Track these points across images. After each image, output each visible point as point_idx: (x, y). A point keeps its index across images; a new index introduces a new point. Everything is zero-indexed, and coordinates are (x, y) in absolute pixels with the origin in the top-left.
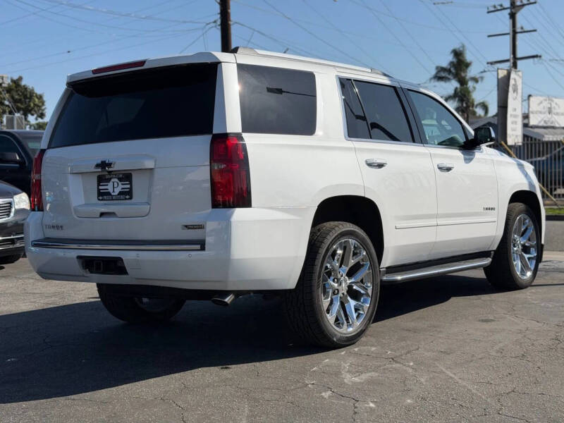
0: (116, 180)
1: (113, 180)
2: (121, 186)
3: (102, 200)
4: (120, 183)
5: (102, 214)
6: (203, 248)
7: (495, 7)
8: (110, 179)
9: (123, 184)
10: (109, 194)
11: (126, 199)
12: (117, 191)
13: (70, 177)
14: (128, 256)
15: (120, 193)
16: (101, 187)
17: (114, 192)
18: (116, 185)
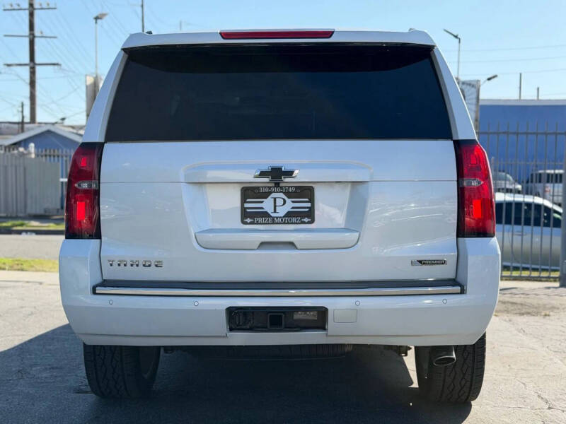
0: (282, 195)
1: (274, 195)
2: (290, 204)
3: (251, 223)
4: (288, 201)
5: (264, 245)
6: (463, 292)
7: (12, 5)
9: (295, 202)
10: (266, 214)
11: (304, 223)
12: (282, 211)
13: (184, 187)
14: (337, 305)
15: (289, 214)
16: (246, 205)
17: (275, 212)
18: (280, 202)
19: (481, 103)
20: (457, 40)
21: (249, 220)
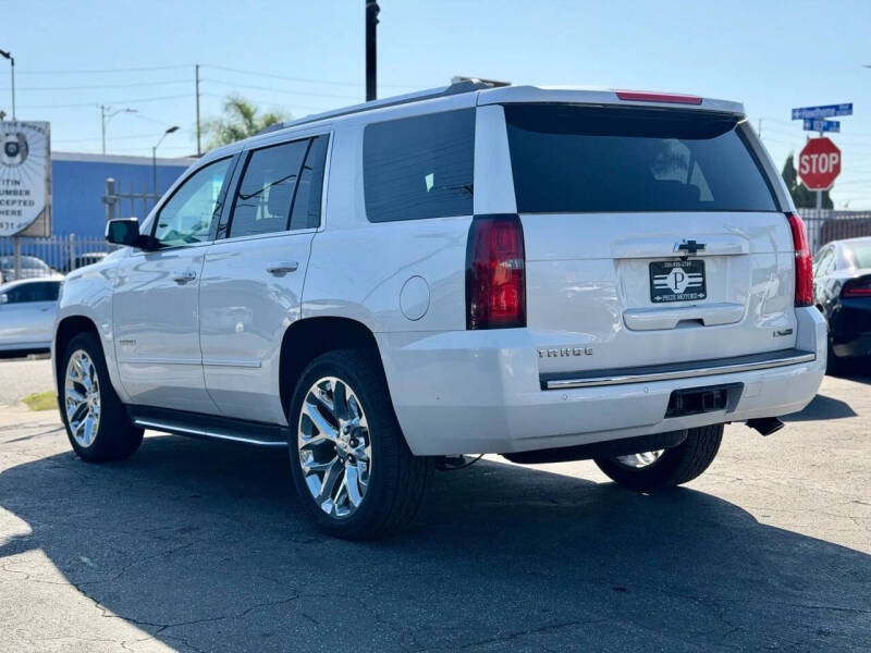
0: (681, 270)
1: (675, 270)
2: (687, 280)
3: (661, 301)
4: (686, 275)
6: (815, 358)
8: (670, 269)
9: (690, 277)
11: (699, 298)
12: (681, 288)
15: (688, 290)
17: (677, 288)
18: (679, 277)
19: (53, 157)
20: (9, 61)
21: (658, 298)
